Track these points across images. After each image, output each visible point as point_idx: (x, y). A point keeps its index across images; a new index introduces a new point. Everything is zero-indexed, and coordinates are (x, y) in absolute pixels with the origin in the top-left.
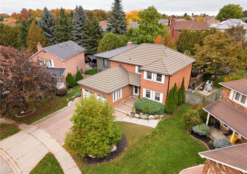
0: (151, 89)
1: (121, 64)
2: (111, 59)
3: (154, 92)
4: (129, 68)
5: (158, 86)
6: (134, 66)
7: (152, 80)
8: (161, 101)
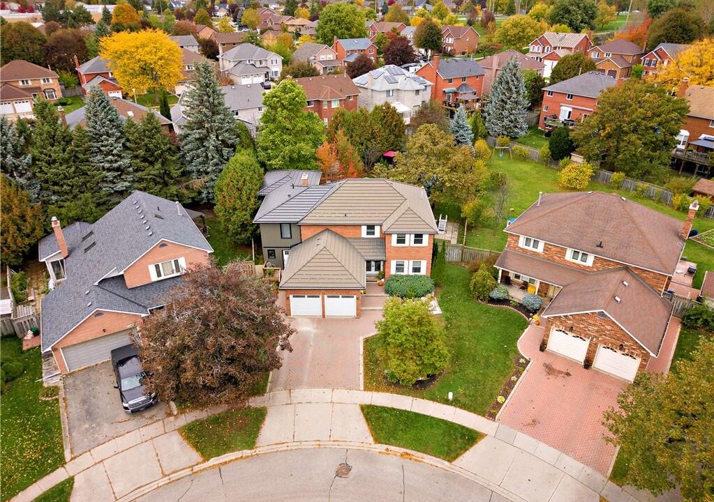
0: (405, 259)
1: (329, 228)
2: (302, 222)
3: (411, 262)
4: (348, 233)
5: (418, 251)
6: (358, 228)
7: (407, 244)
8: (423, 272)
